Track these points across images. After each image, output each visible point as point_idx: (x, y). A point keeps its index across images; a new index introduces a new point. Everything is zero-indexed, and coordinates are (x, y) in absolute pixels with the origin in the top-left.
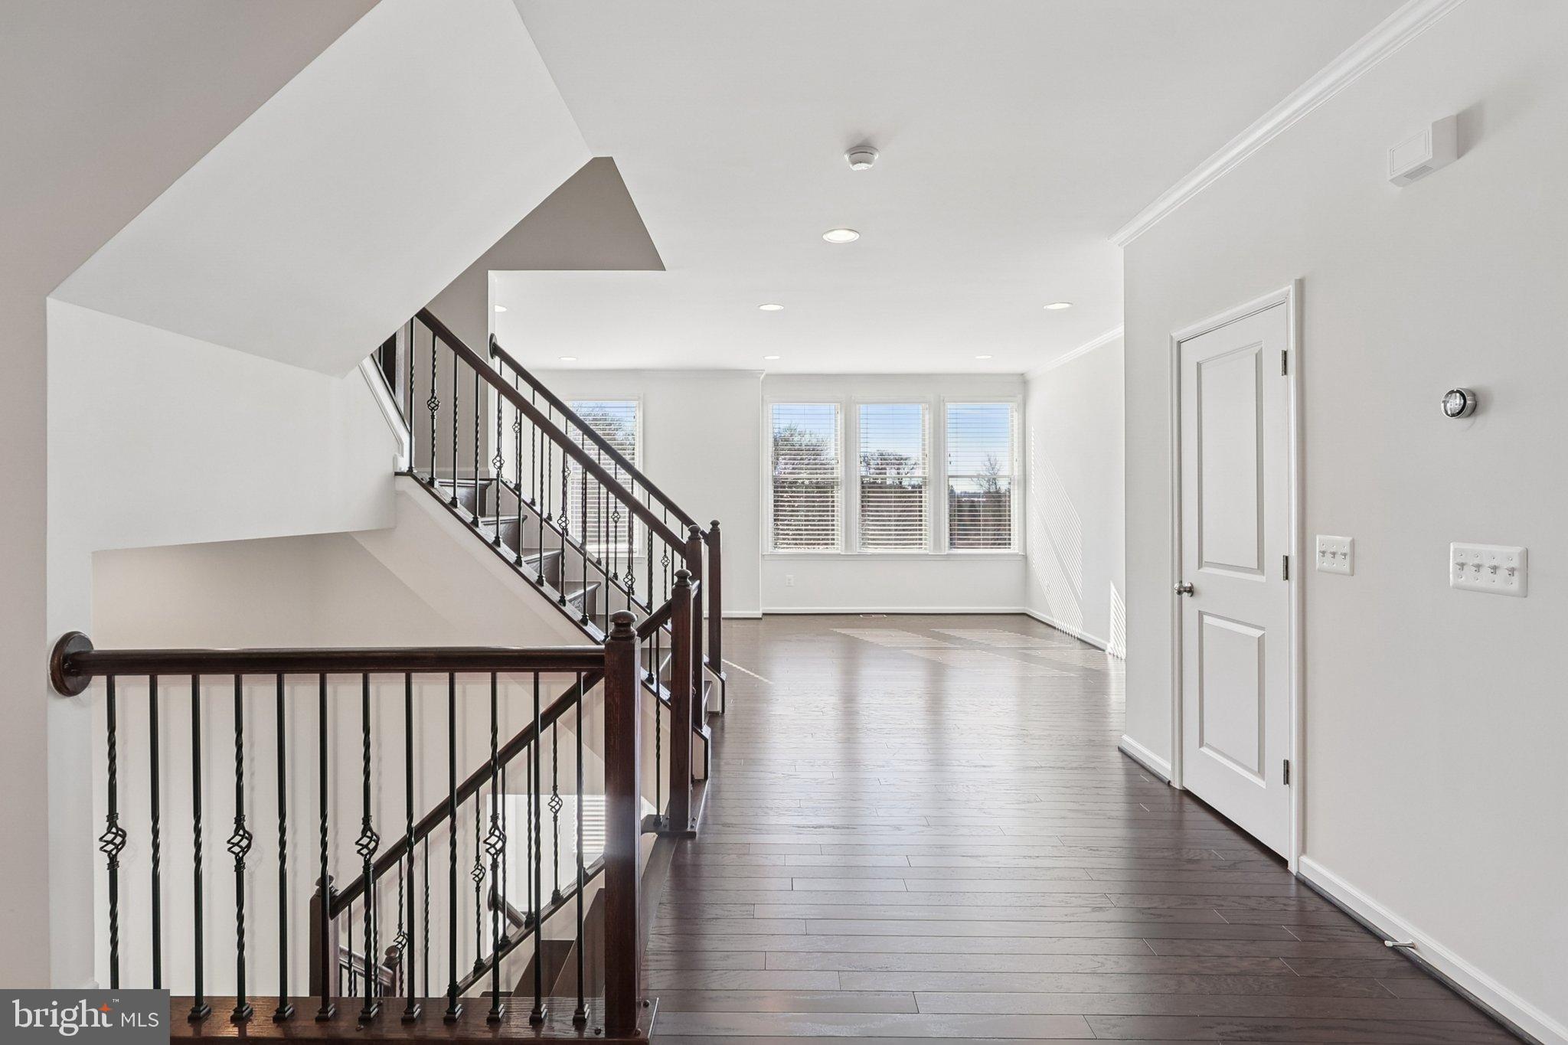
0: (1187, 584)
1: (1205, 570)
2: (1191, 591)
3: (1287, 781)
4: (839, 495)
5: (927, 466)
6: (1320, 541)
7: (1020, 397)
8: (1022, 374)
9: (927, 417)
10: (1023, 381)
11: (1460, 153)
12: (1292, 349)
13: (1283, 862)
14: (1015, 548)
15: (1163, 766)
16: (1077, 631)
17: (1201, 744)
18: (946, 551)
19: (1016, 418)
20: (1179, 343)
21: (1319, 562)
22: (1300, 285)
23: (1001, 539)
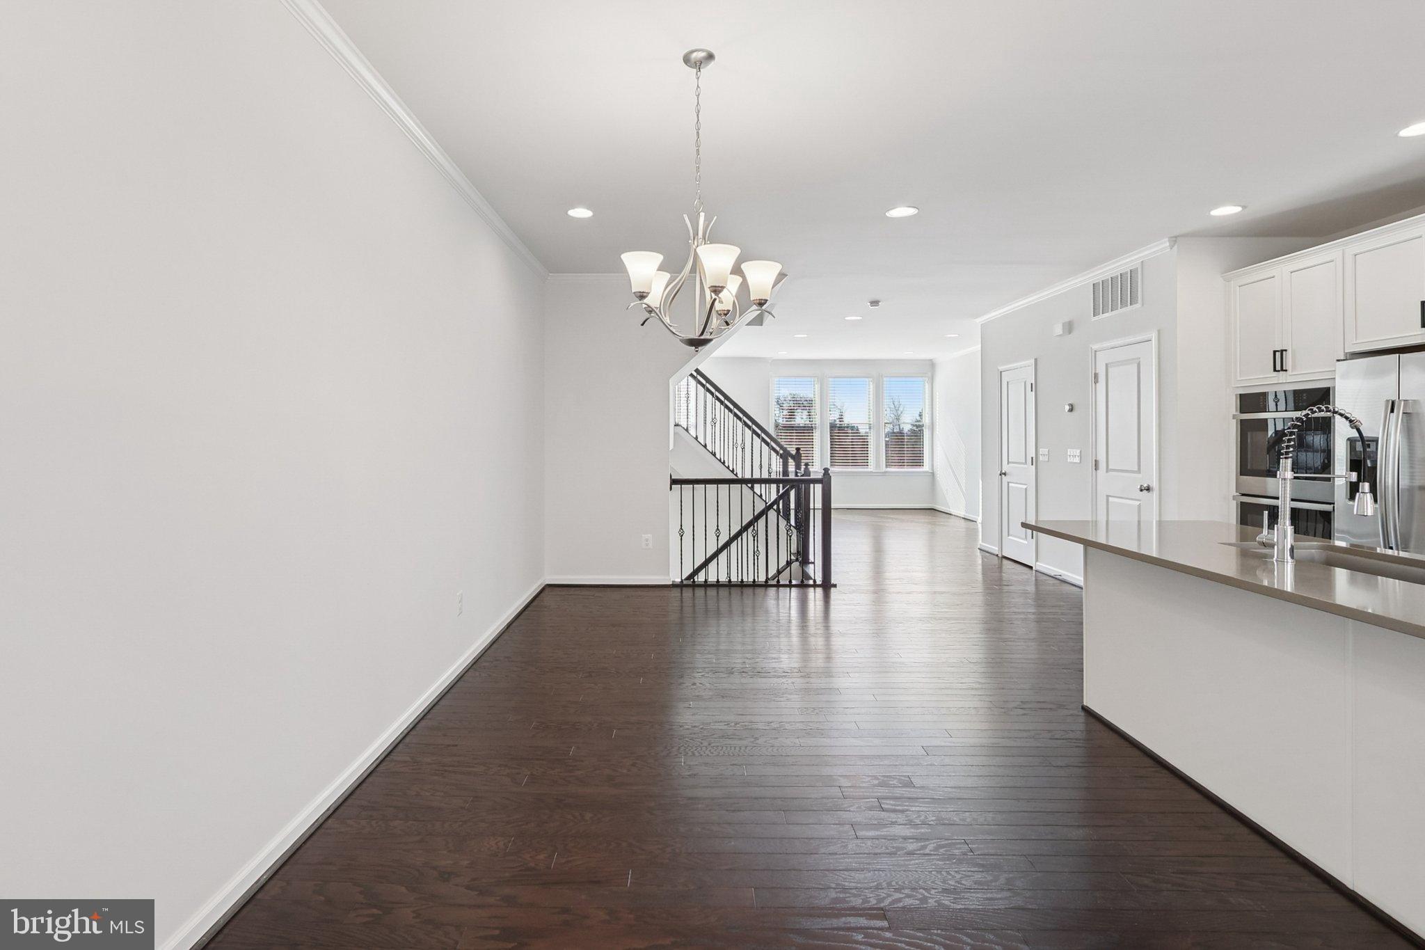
0: (1003, 471)
1: (1010, 465)
2: (1005, 474)
3: (1032, 538)
4: (816, 435)
5: (871, 417)
6: (1041, 451)
7: (930, 374)
8: (931, 360)
9: (871, 386)
10: (932, 364)
11: (1070, 333)
12: (1033, 382)
13: (1031, 568)
14: (926, 467)
15: (995, 549)
16: (962, 514)
17: (1008, 535)
18: (884, 469)
19: (927, 386)
20: (1001, 372)
21: (1041, 458)
22: (1036, 360)
23: (917, 461)
